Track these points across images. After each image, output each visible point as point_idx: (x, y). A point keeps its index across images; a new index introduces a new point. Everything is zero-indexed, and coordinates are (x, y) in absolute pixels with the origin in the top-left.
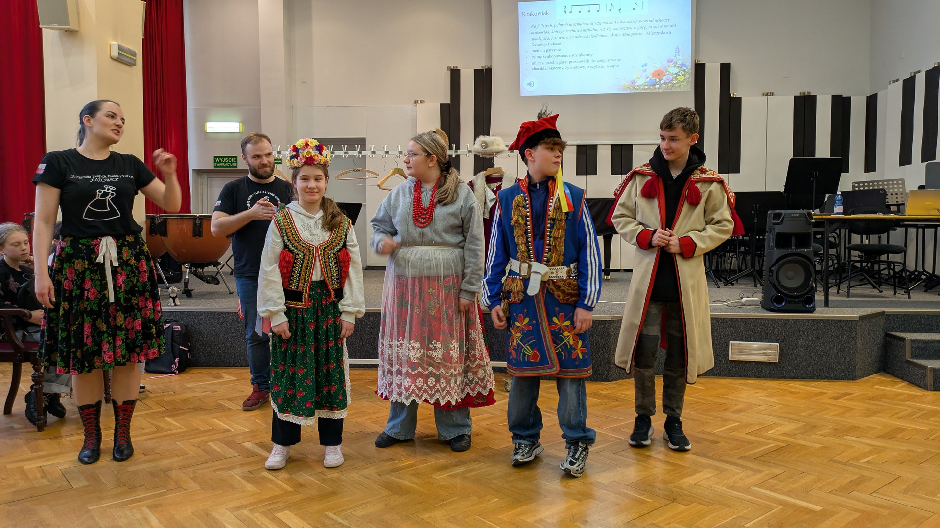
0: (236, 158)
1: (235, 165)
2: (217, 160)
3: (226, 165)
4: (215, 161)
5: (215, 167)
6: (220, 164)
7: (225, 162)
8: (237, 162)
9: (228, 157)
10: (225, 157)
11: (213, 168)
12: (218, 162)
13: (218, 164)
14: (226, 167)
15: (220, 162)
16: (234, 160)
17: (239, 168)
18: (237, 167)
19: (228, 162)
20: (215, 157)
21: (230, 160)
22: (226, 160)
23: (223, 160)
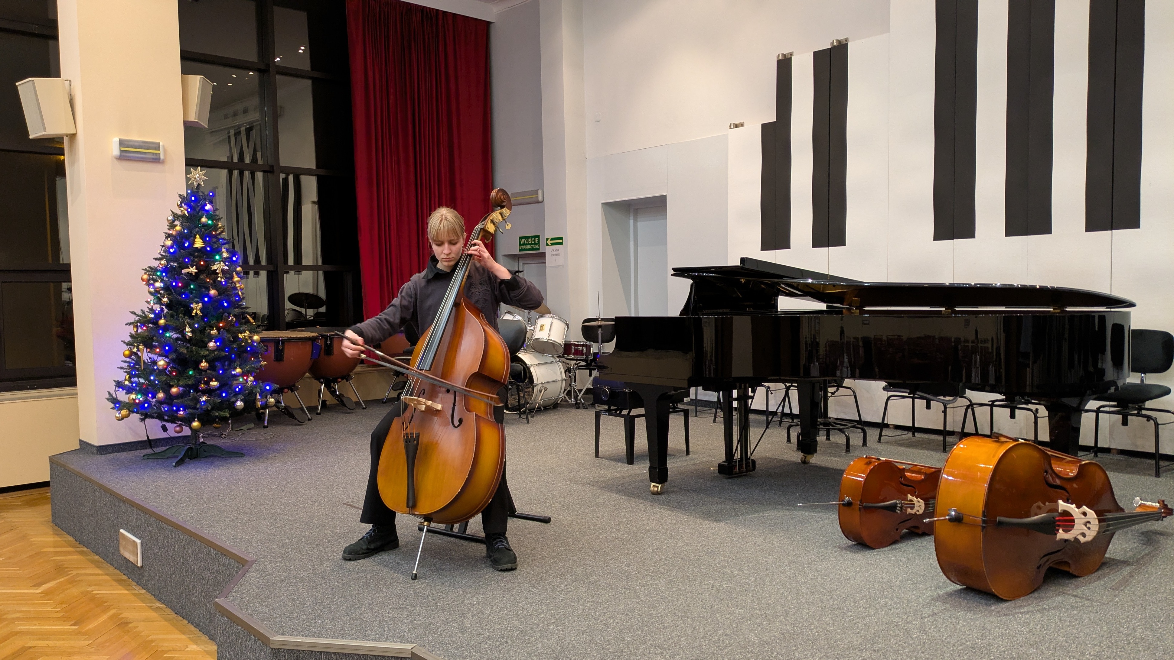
0: (538, 237)
1: (537, 246)
2: (522, 242)
3: (530, 247)
4: (520, 244)
5: (520, 250)
6: (526, 247)
7: (529, 244)
8: (539, 243)
9: (532, 237)
10: (528, 237)
11: (518, 252)
12: (522, 245)
13: (523, 247)
14: (530, 250)
15: (524, 244)
16: (537, 240)
17: (542, 250)
18: (538, 249)
19: (532, 244)
20: (521, 238)
21: (533, 241)
22: (530, 241)
23: (527, 241)
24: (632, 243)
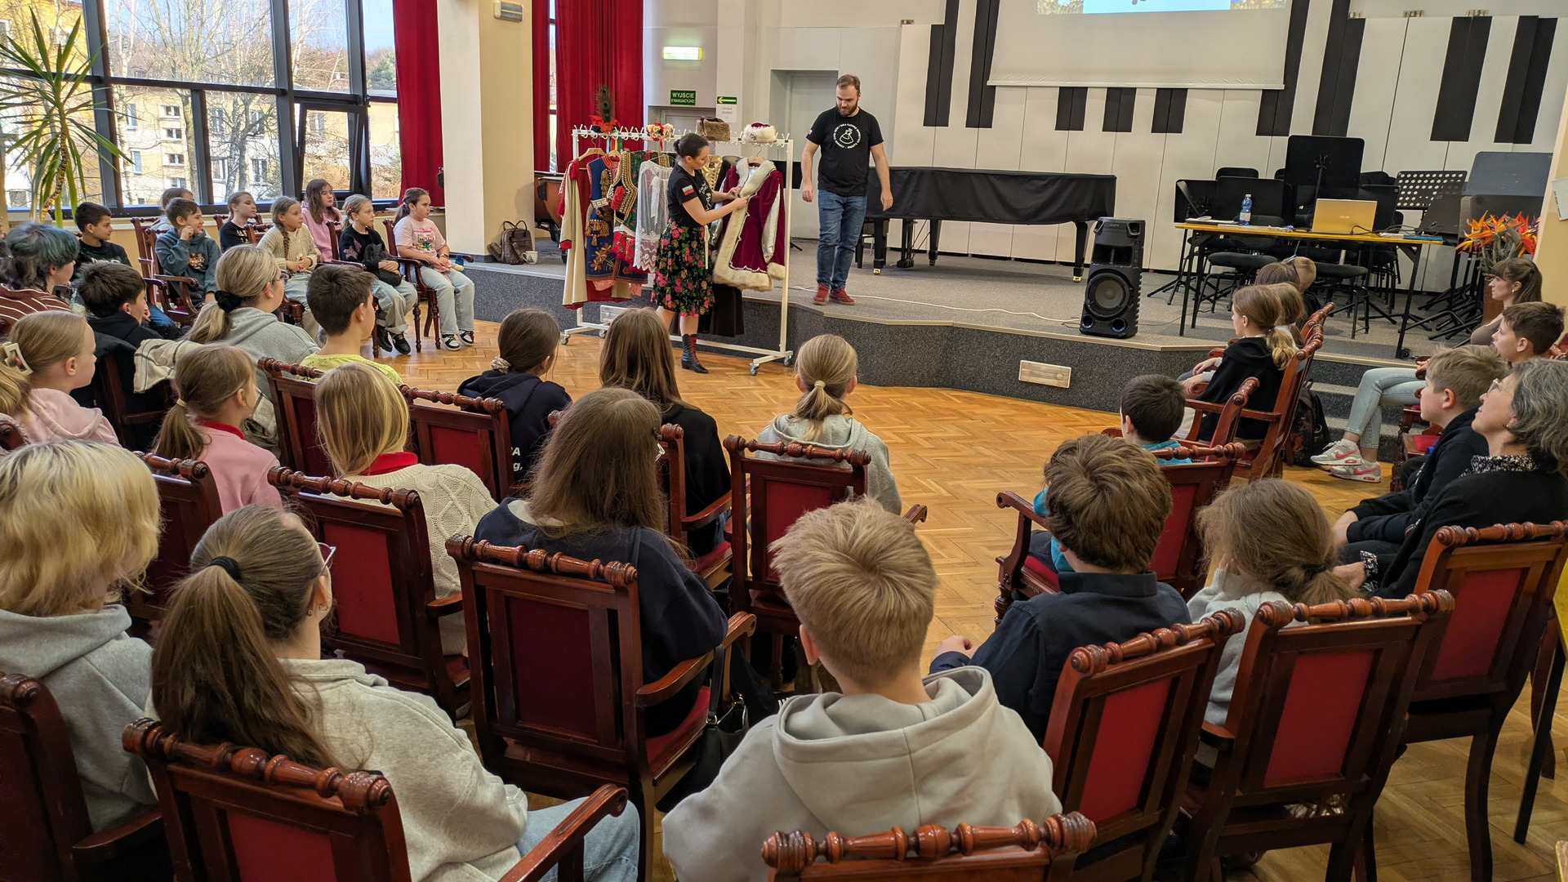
0: (694, 92)
1: (692, 101)
2: (675, 95)
3: (683, 101)
4: (672, 97)
5: (672, 104)
7: (682, 98)
8: (694, 98)
9: (686, 92)
10: (683, 92)
11: (669, 105)
12: (675, 98)
13: (675, 101)
14: (683, 104)
15: (677, 98)
16: (692, 95)
17: (697, 106)
18: (694, 104)
19: (686, 98)
20: (672, 92)
21: (688, 95)
22: (684, 95)
23: (680, 95)
24: (787, 107)
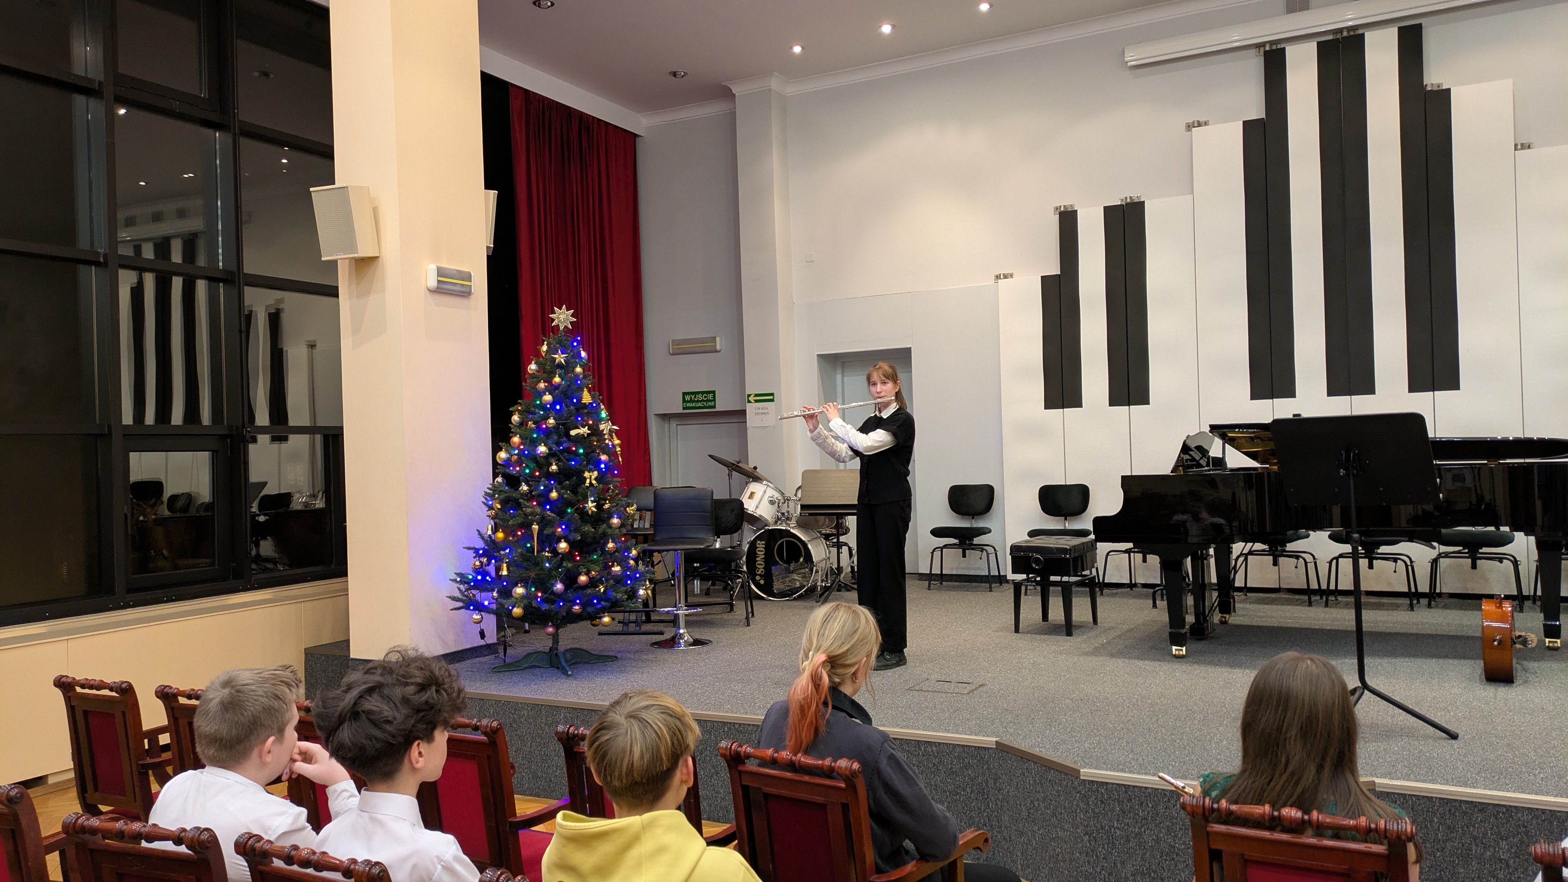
0: (714, 392)
1: (711, 404)
2: (688, 398)
3: (700, 404)
4: (684, 401)
5: (684, 409)
6: (692, 404)
7: (698, 401)
8: (714, 400)
9: (703, 393)
10: (698, 393)
11: (681, 411)
12: (688, 402)
13: (688, 405)
14: (700, 408)
15: (691, 401)
16: (711, 396)
17: (719, 408)
18: (714, 407)
19: (703, 400)
20: (684, 394)
21: (705, 397)
23: (695, 397)
